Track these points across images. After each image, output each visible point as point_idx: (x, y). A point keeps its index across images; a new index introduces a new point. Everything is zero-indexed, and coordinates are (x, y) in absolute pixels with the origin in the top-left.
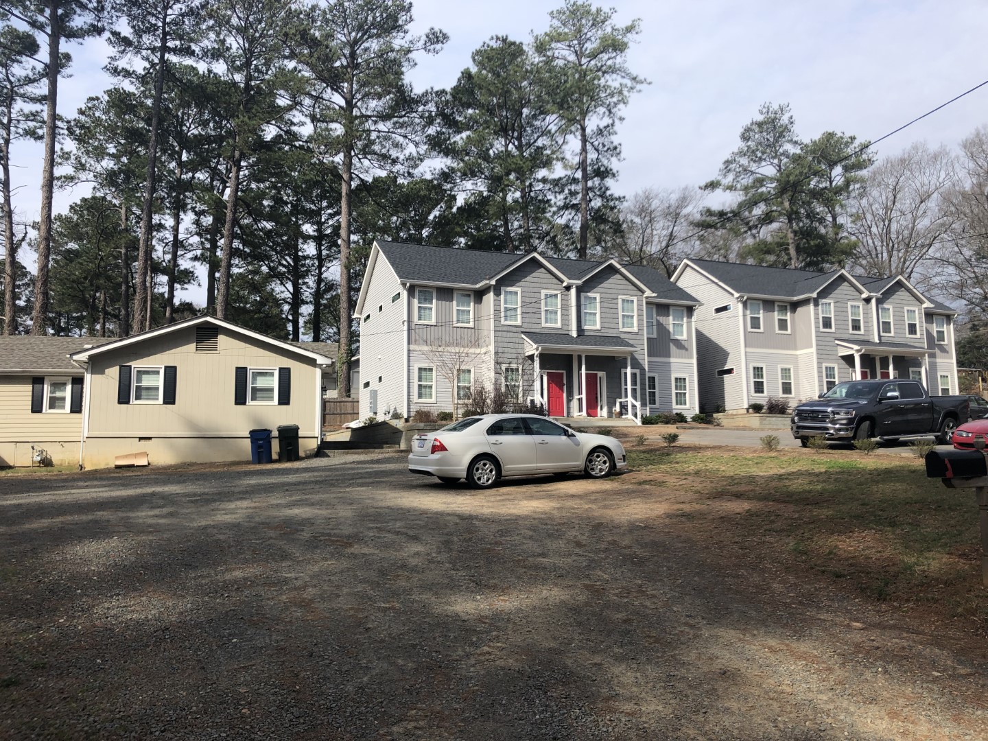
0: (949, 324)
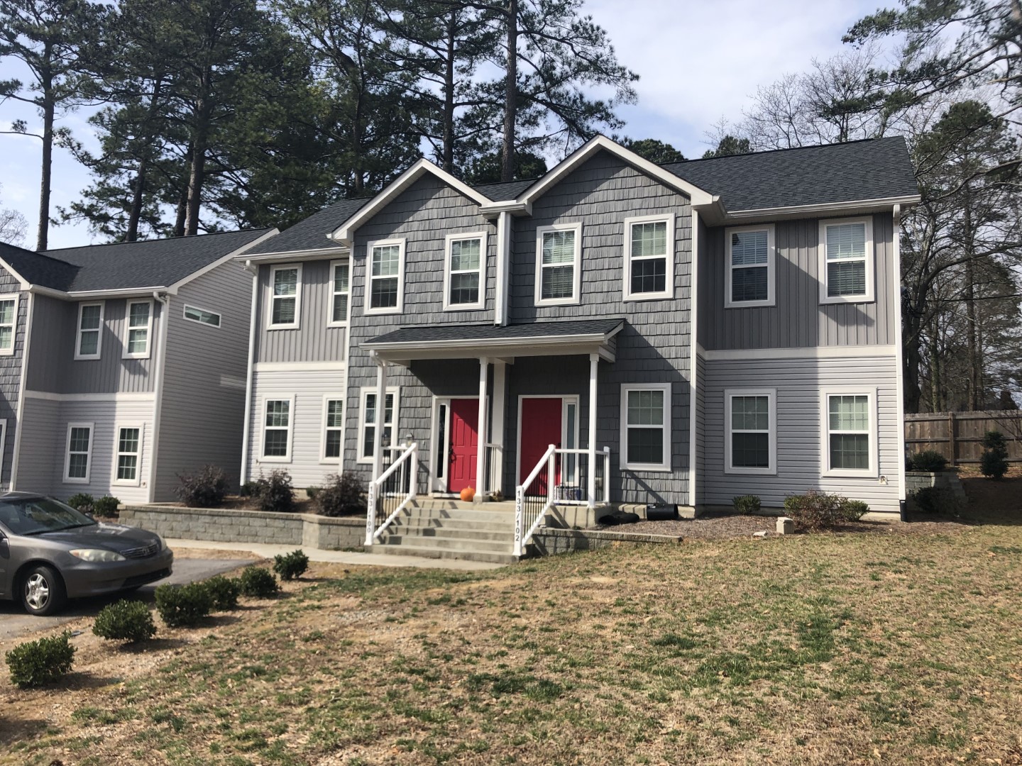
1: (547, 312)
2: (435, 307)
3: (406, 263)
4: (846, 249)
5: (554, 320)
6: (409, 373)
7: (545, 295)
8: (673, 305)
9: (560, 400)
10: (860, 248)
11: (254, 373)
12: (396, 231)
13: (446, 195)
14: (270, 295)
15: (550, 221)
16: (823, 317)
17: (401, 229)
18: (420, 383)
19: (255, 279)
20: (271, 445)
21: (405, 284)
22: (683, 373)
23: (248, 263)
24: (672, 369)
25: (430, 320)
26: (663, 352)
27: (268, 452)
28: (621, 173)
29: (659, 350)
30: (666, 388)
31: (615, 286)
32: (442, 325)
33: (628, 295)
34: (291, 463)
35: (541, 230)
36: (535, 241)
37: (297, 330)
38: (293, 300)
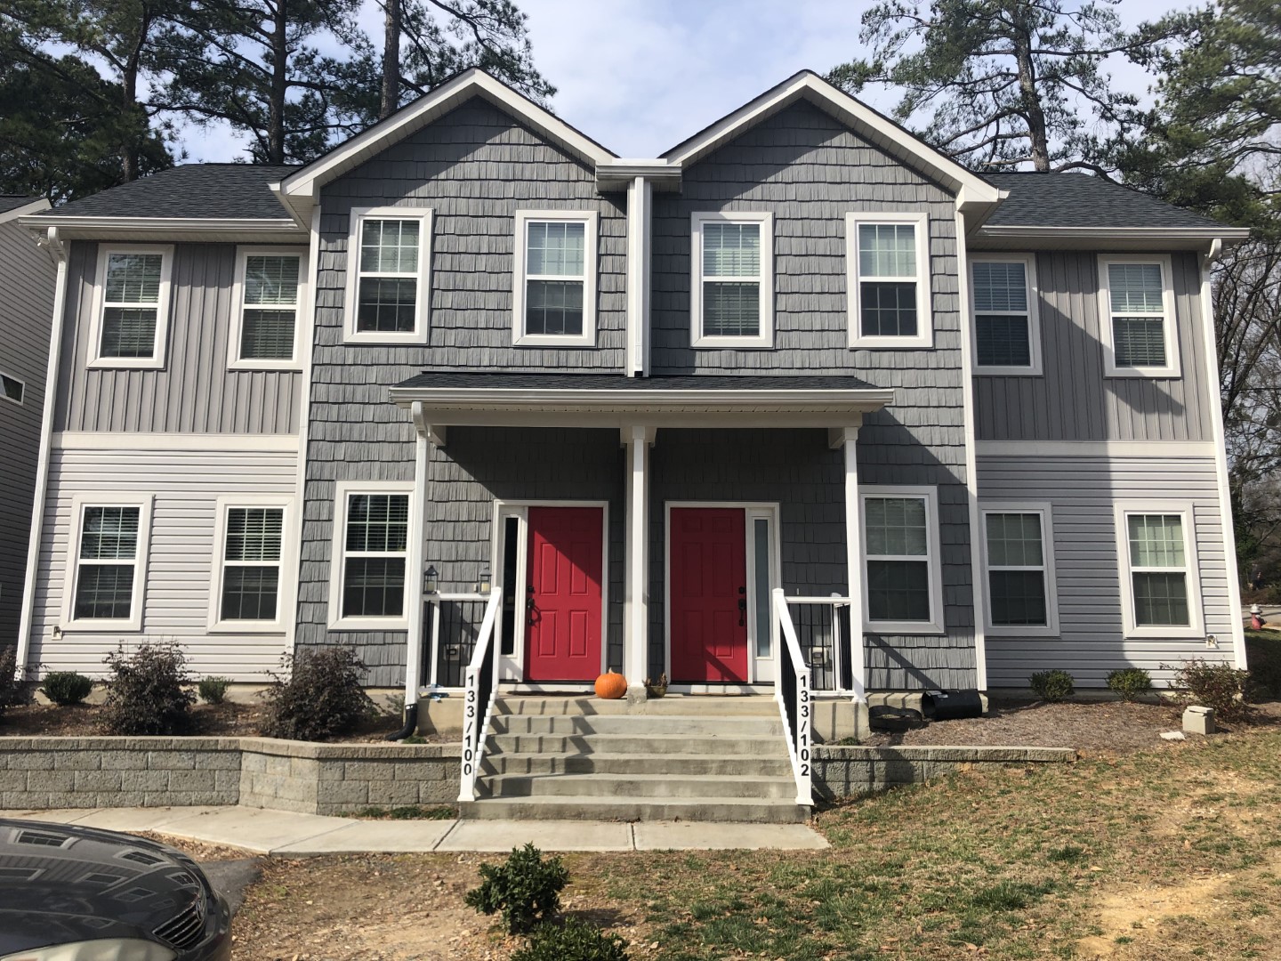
0: (1187, 284)
1: (714, 359)
2: (496, 338)
3: (433, 254)
4: (1136, 300)
5: (728, 373)
6: (443, 455)
7: (708, 331)
8: (933, 360)
9: (744, 509)
10: (1156, 299)
11: (55, 453)
12: (412, 194)
13: (514, 140)
14: (96, 300)
15: (715, 204)
16: (1111, 398)
17: (423, 191)
18: (465, 475)
19: (62, 267)
20: (91, 596)
21: (432, 290)
22: (954, 470)
23: (52, 231)
24: (936, 464)
25: (485, 359)
26: (921, 435)
27: (82, 611)
28: (836, 141)
29: (913, 432)
30: (929, 495)
31: (833, 321)
32: (510, 370)
33: (855, 338)
34: (142, 631)
35: (699, 220)
36: (689, 237)
37: (159, 370)
38: (151, 314)
